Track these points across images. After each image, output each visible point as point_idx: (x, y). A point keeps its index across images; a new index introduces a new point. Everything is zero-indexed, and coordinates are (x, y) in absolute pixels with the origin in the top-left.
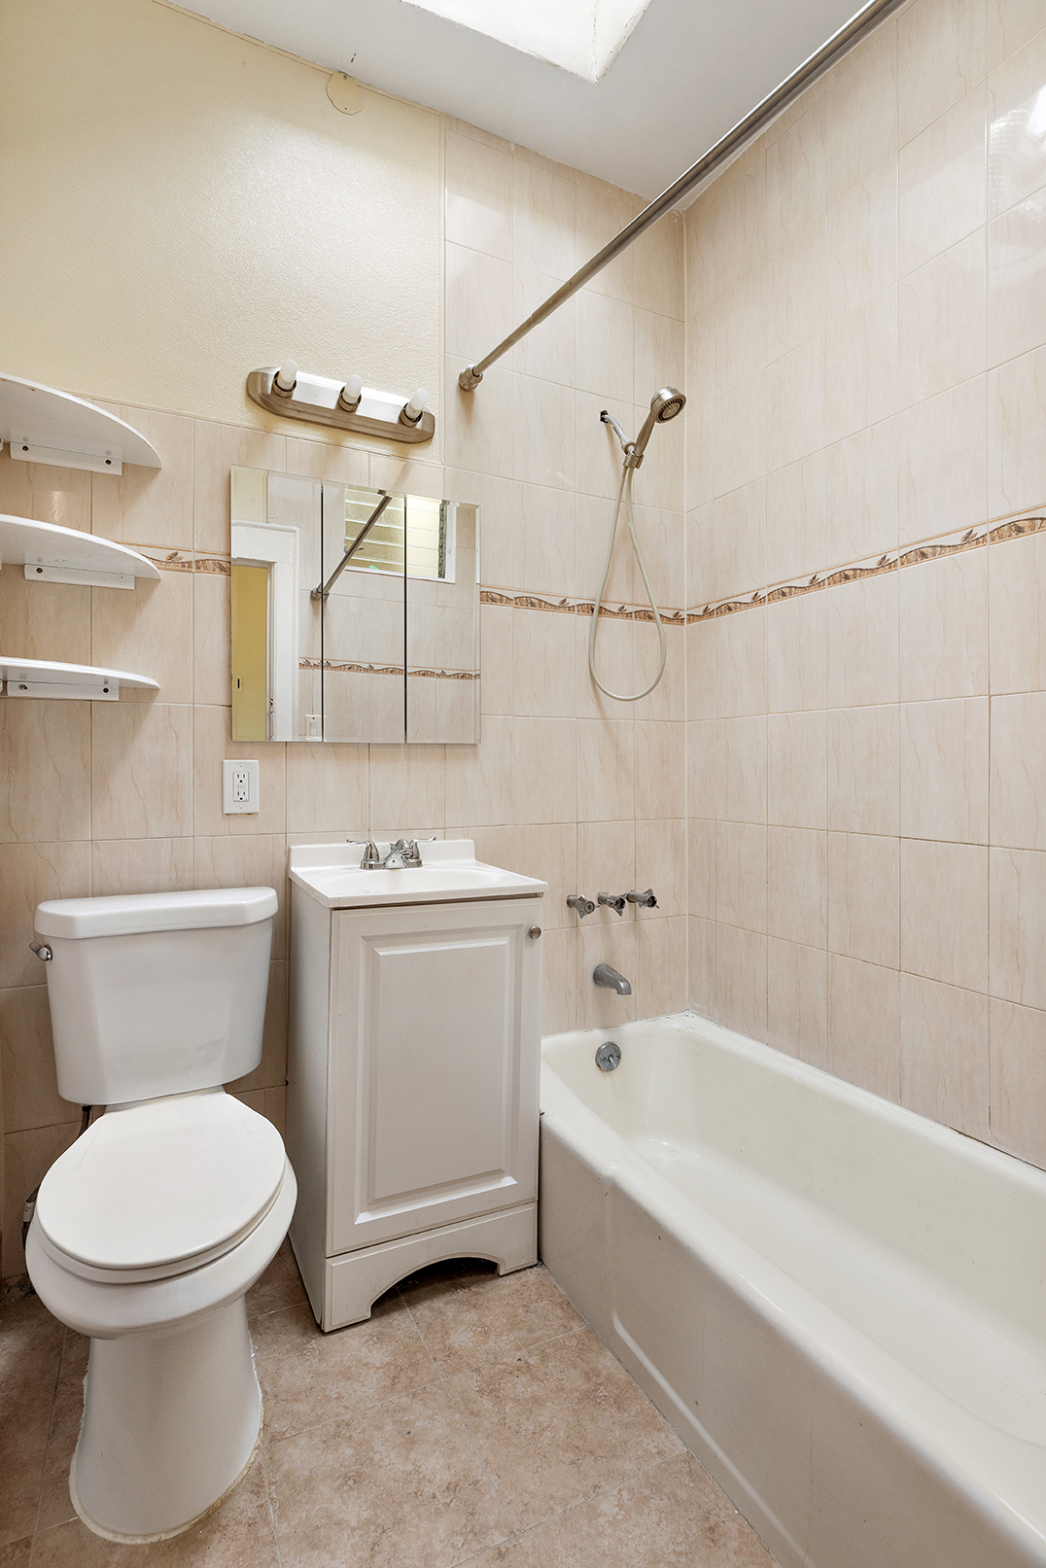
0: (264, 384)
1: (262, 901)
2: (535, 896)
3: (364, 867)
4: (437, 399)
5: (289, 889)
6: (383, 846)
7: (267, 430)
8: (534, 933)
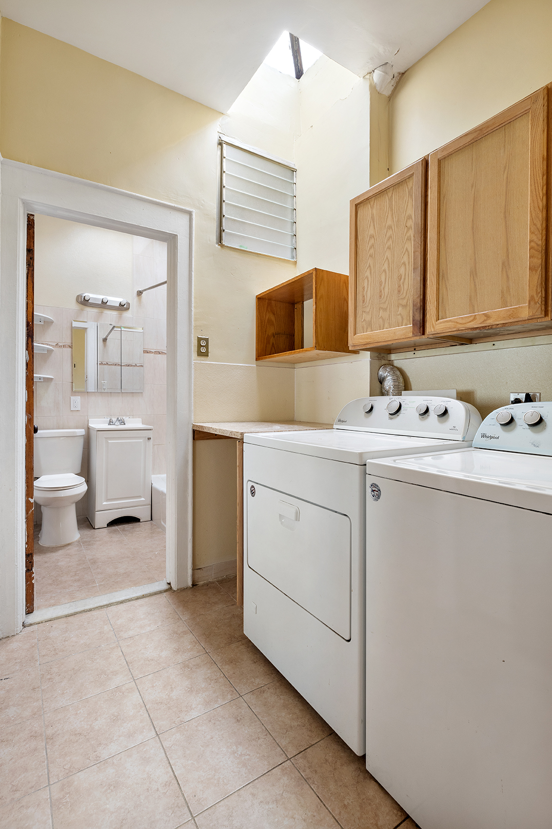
0: (81, 299)
1: (82, 432)
2: (150, 430)
3: (109, 425)
4: (130, 298)
5: (88, 429)
6: (114, 419)
7: (82, 310)
8: (149, 439)
